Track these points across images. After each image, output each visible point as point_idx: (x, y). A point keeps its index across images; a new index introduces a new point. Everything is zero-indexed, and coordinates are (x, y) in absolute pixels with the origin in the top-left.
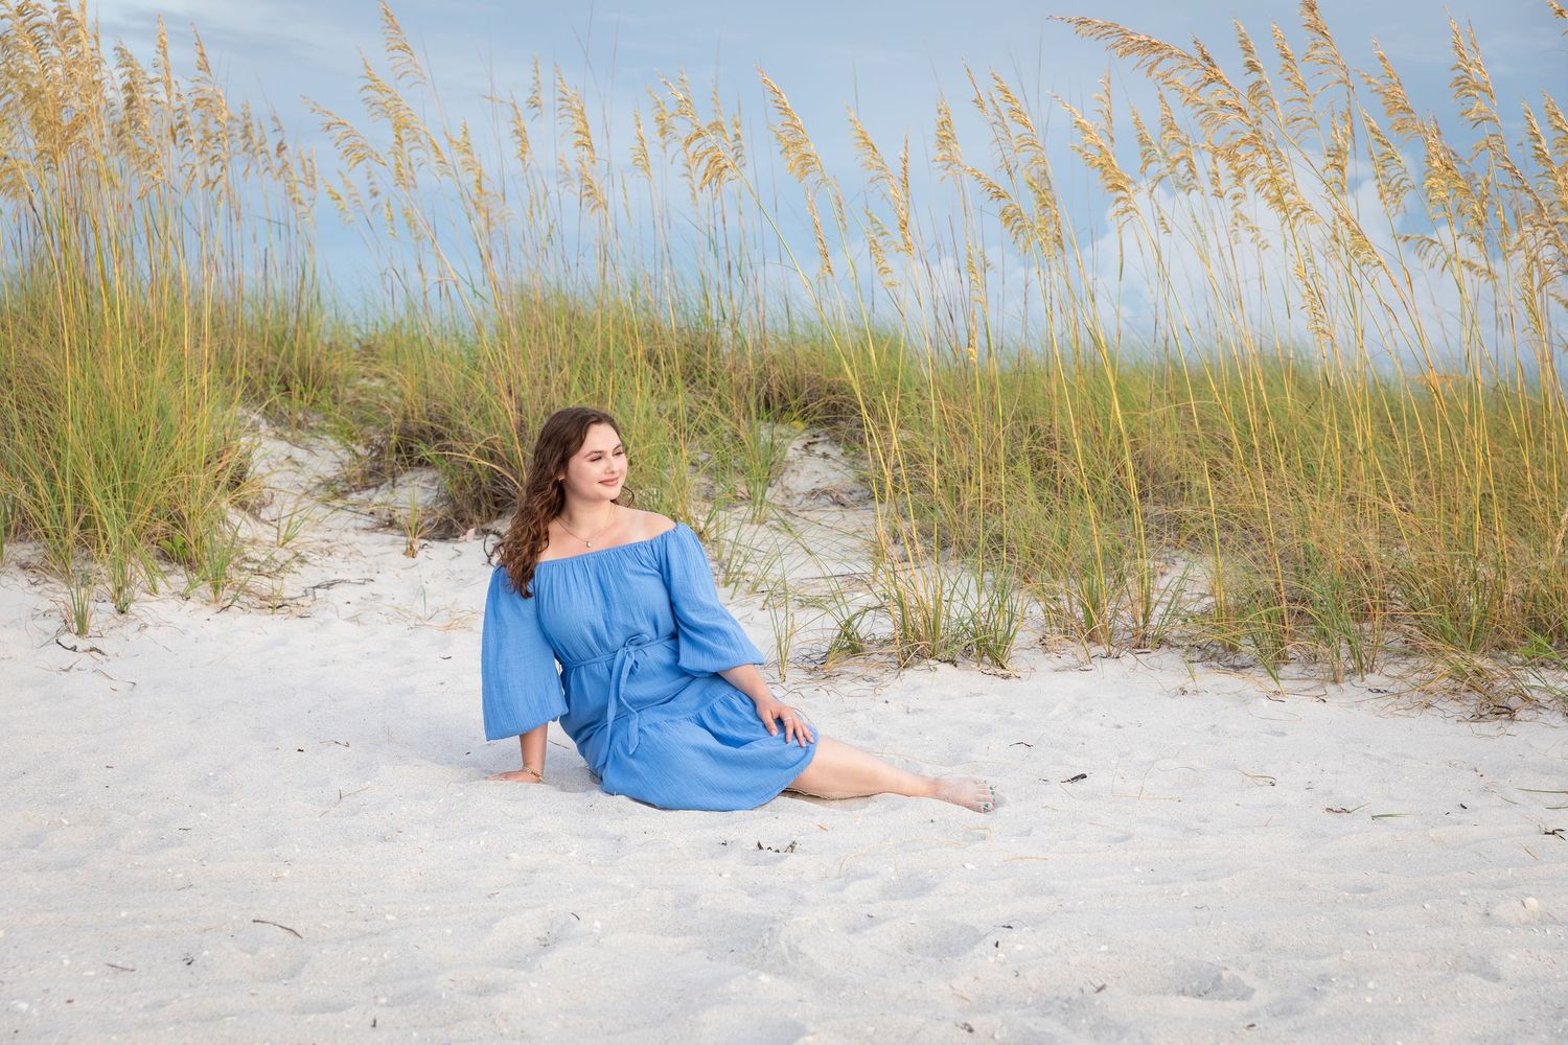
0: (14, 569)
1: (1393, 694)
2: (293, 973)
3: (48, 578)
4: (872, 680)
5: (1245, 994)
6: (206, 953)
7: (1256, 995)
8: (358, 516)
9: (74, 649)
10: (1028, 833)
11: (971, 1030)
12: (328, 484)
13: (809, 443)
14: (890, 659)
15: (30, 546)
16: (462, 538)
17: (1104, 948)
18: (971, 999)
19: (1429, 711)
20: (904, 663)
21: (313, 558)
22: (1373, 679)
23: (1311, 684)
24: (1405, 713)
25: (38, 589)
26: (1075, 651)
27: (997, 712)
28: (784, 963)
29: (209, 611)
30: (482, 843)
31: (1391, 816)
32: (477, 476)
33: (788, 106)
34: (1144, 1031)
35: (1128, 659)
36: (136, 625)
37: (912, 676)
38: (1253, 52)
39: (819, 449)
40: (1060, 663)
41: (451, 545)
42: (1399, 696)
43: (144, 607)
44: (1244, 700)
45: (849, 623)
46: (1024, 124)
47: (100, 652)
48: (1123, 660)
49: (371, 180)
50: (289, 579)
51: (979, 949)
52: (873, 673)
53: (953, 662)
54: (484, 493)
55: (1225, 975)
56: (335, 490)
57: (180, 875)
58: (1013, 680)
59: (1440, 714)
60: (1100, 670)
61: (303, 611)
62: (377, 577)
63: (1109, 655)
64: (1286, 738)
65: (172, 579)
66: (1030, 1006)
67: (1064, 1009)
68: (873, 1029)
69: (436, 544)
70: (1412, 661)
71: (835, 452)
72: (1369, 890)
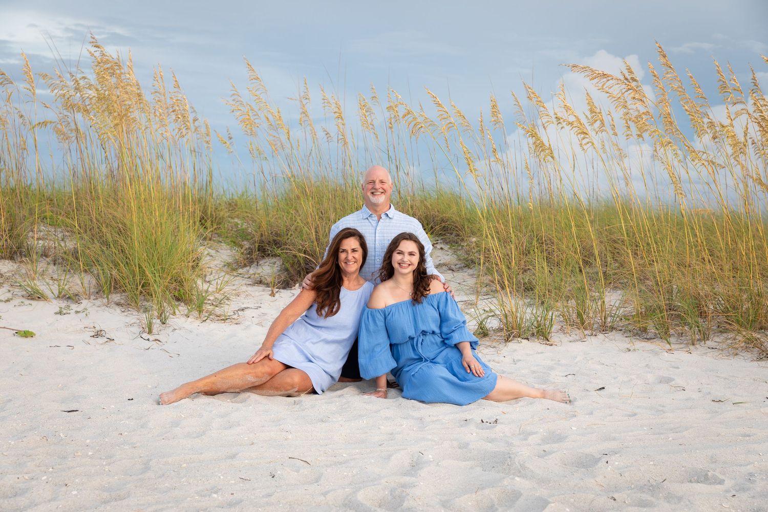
0: (114, 305)
1: (719, 349)
2: (317, 480)
3: (129, 309)
4: (494, 347)
5: (721, 482)
6: (279, 472)
7: (726, 482)
8: (244, 279)
9: (148, 340)
10: (592, 413)
11: (615, 500)
12: (228, 264)
13: (434, 244)
14: (501, 338)
15: (119, 295)
16: (293, 288)
17: (652, 463)
18: (605, 486)
19: (737, 356)
20: (507, 340)
21: (232, 297)
22: (709, 343)
23: (682, 346)
24: (726, 357)
25: (126, 314)
26: (577, 333)
27: (552, 360)
28: (520, 472)
29: (198, 322)
30: (365, 422)
31: (741, 403)
32: (298, 261)
33: (440, 103)
34: (689, 498)
35: (601, 336)
36: (171, 329)
37: (512, 345)
38: (633, 74)
39: (439, 246)
40: (571, 338)
41: (289, 291)
42: (722, 350)
43: (173, 321)
44: (657, 354)
45: (481, 323)
46: (543, 107)
47: (159, 341)
48: (598, 336)
49: (229, 133)
50: (226, 307)
51: (600, 464)
52: (494, 344)
53: (528, 339)
54: (303, 269)
55: (709, 474)
56: (233, 267)
57: (246, 439)
58: (554, 346)
59: (742, 357)
60: (590, 341)
61: (236, 321)
62: (261, 305)
63: (592, 335)
64: (680, 369)
65: (180, 308)
66: (633, 489)
67: (650, 490)
68: (573, 500)
69: (282, 290)
70: (725, 335)
71: (446, 247)
72: (749, 436)
